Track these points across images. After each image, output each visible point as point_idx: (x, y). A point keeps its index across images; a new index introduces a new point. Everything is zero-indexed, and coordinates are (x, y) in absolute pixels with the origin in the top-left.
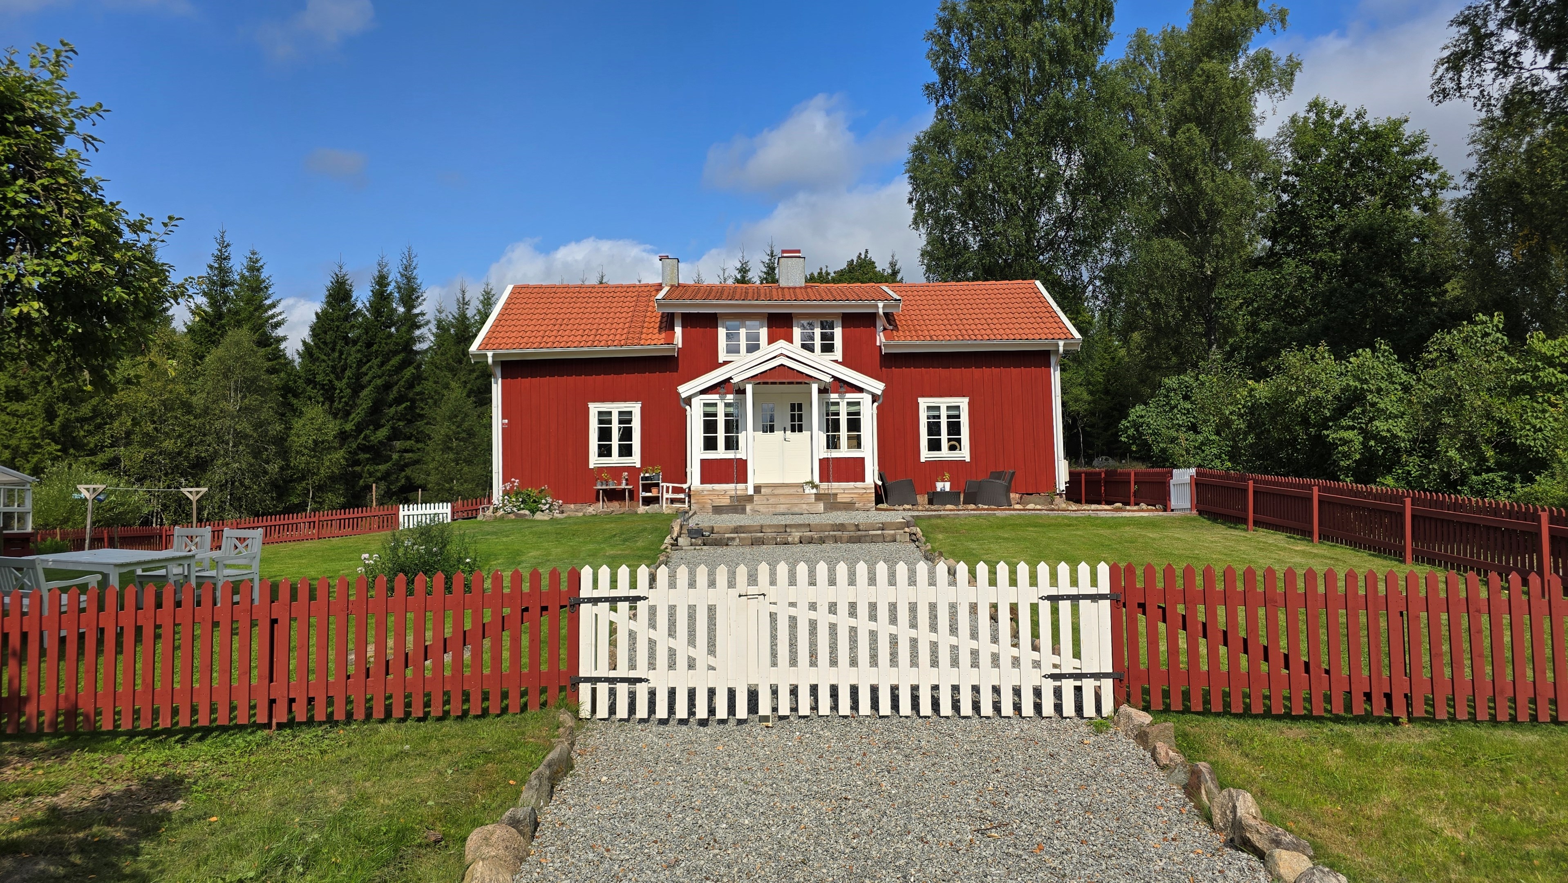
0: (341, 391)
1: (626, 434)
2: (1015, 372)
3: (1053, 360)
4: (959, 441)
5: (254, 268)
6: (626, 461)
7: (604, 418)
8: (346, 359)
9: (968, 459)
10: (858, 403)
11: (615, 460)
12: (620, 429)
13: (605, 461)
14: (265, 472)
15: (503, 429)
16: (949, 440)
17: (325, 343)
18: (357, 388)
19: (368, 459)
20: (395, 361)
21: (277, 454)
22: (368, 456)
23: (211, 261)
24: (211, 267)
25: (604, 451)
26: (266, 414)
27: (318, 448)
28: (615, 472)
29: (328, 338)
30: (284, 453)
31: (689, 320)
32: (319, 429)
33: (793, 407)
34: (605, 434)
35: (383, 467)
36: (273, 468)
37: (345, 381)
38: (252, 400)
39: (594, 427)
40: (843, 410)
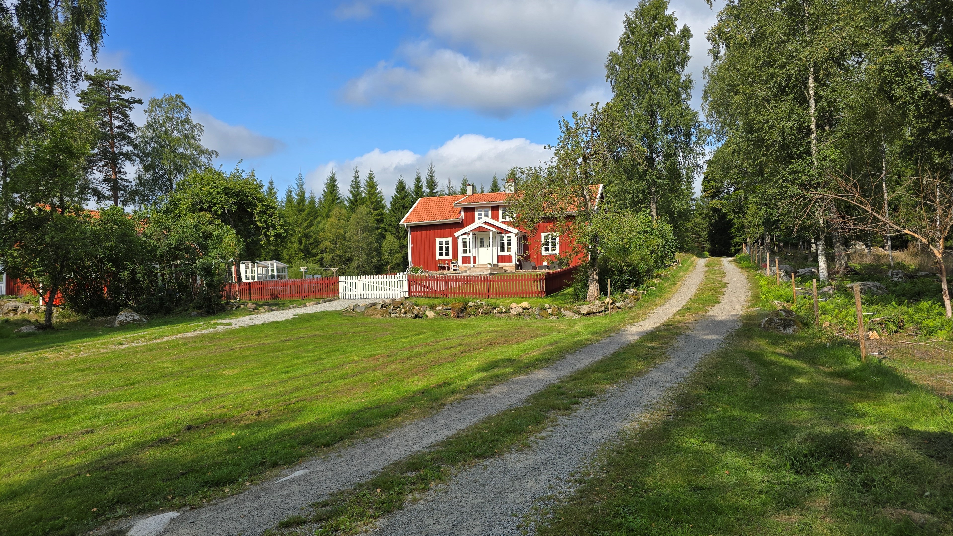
1: (447, 248)
5: (371, 178)
7: (441, 243)
11: (444, 257)
12: (445, 247)
13: (441, 257)
14: (372, 262)
16: (552, 247)
23: (353, 179)
24: (353, 181)
25: (441, 254)
27: (391, 252)
28: (444, 261)
30: (379, 255)
31: (466, 210)
32: (392, 245)
34: (441, 249)
36: (375, 260)
39: (438, 246)
40: (505, 239)
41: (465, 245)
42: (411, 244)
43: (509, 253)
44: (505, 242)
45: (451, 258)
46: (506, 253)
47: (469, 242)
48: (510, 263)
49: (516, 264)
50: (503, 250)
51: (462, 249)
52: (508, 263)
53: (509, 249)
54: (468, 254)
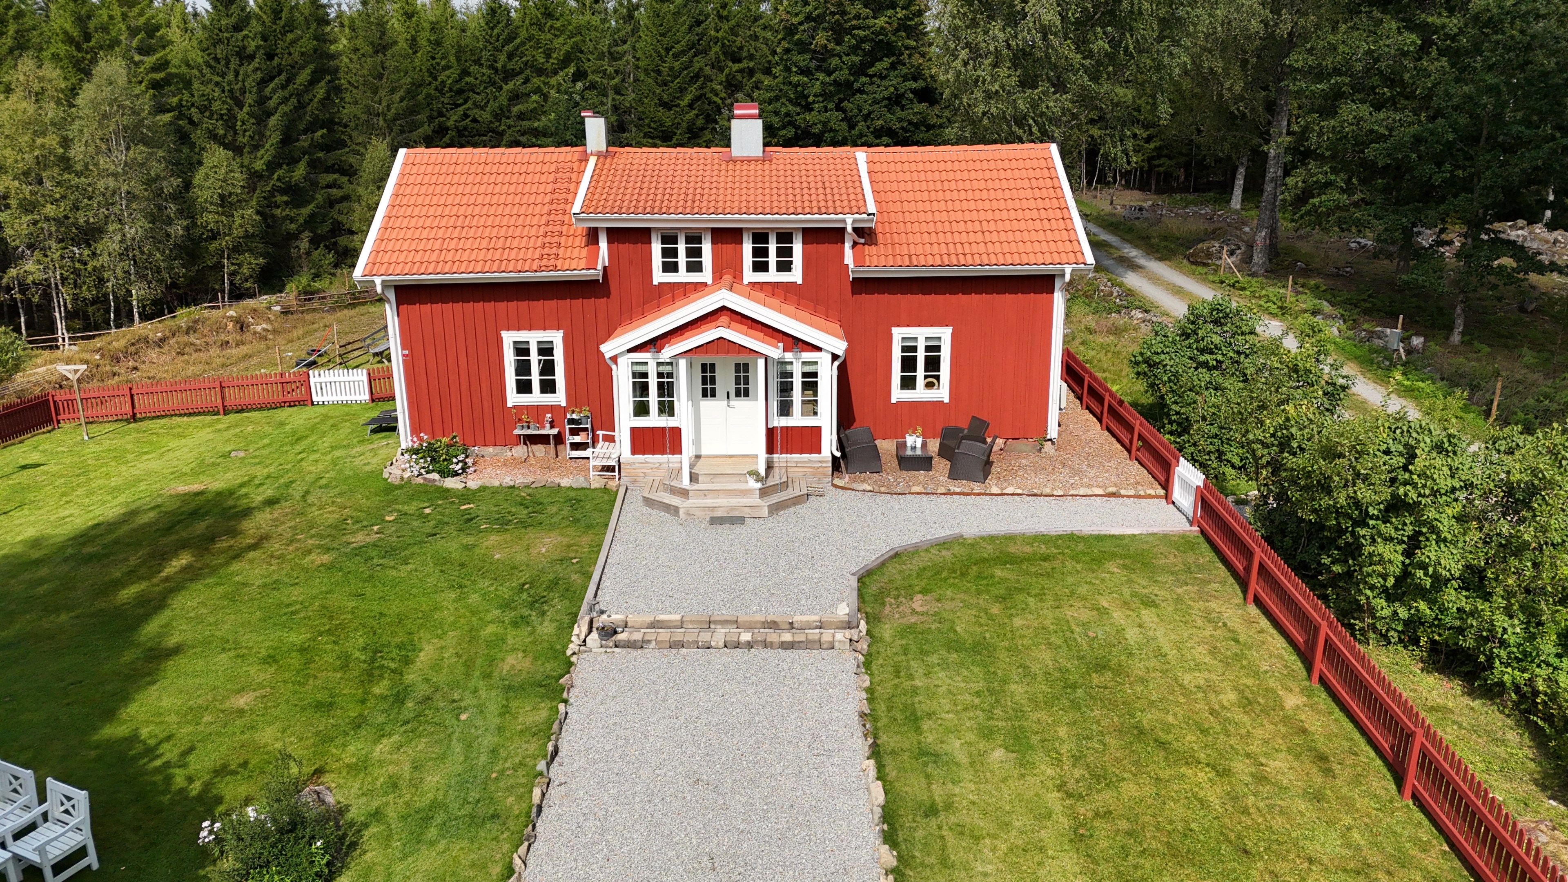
0: (243, 123)
1: (548, 368)
2: (1008, 299)
3: (1058, 284)
4: (938, 378)
6: (548, 399)
7: (521, 350)
8: (244, 81)
9: (946, 400)
10: (816, 363)
11: (537, 397)
12: (540, 361)
13: (525, 399)
15: (404, 361)
16: (926, 377)
17: (216, 59)
18: (262, 116)
19: (286, 203)
20: (304, 76)
21: (180, 212)
22: (285, 198)
25: (524, 387)
26: (156, 168)
27: (226, 203)
28: (538, 411)
29: (220, 51)
30: (189, 211)
31: (616, 235)
32: (225, 181)
33: (738, 367)
34: (523, 368)
35: (306, 211)
37: (246, 109)
38: (139, 152)
39: (510, 358)
40: (797, 371)
41: (641, 389)
42: (403, 348)
43: (810, 422)
44: (794, 380)
45: (564, 404)
46: (797, 419)
47: (660, 375)
48: (814, 456)
49: (833, 456)
50: (785, 409)
51: (632, 399)
52: (806, 456)
53: (811, 406)
54: (654, 420)
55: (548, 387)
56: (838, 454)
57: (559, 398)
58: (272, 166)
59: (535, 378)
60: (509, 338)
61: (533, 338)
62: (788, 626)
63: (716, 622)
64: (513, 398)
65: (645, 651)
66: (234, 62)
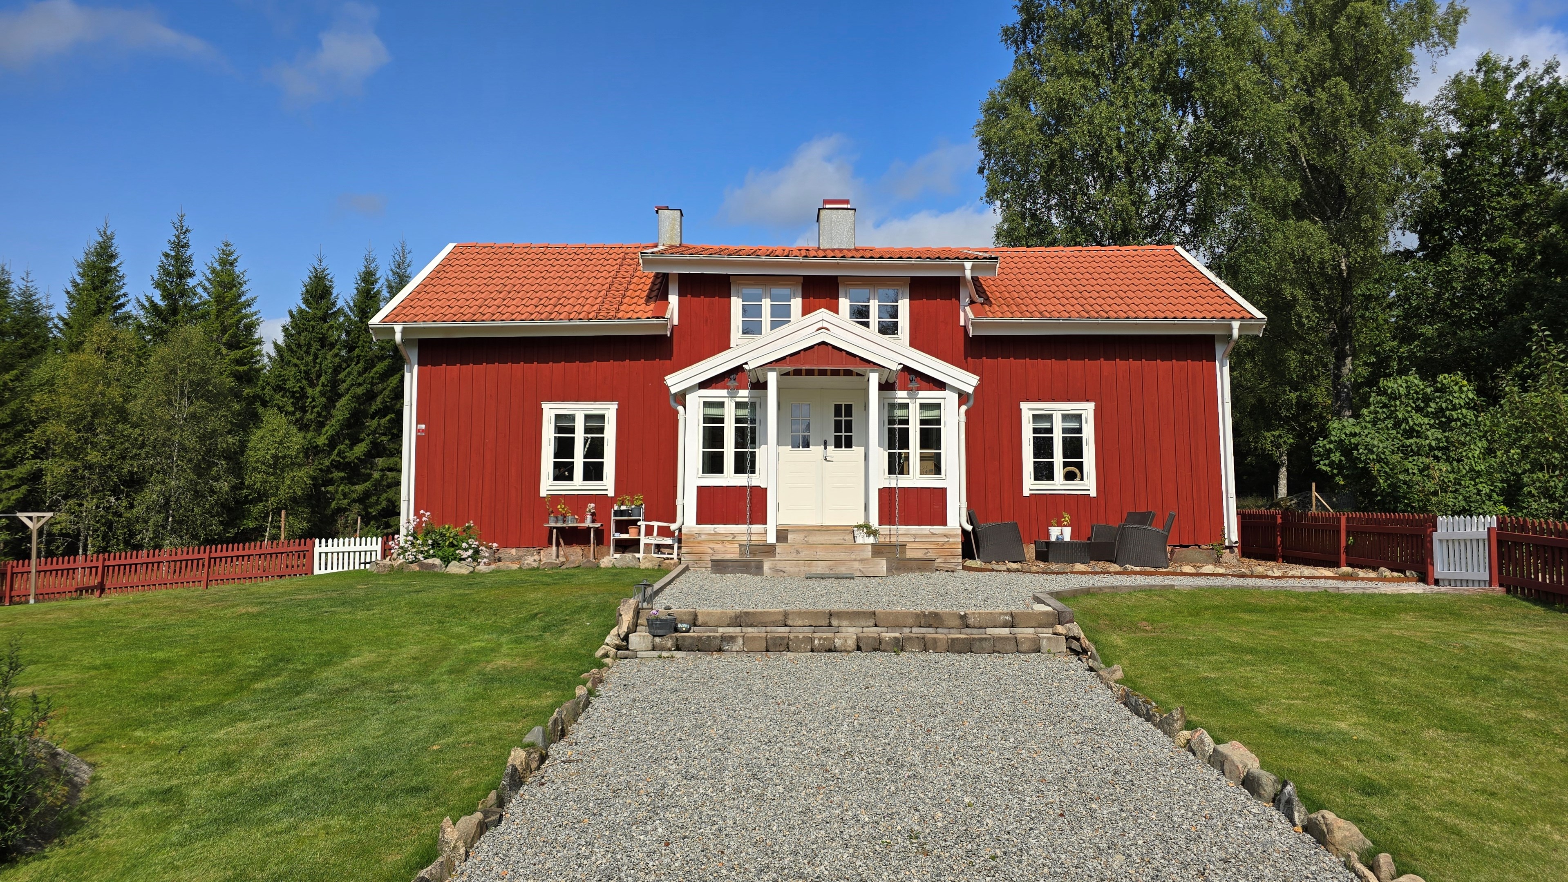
0: (314, 400)
1: (595, 449)
4: (1080, 466)
6: (593, 487)
7: (564, 425)
8: (321, 364)
9: (1093, 493)
11: (578, 484)
12: (586, 440)
13: (564, 487)
15: (417, 437)
18: (333, 396)
19: (342, 478)
21: (229, 471)
22: (342, 474)
24: (167, 255)
25: (563, 472)
26: (215, 423)
28: (577, 502)
29: (303, 339)
31: (691, 284)
33: (838, 409)
34: (564, 448)
36: (223, 487)
37: (319, 388)
39: (548, 437)
40: (915, 417)
41: (713, 437)
42: (418, 423)
43: (931, 482)
44: (910, 426)
45: (611, 493)
46: (914, 478)
47: (738, 421)
48: (938, 529)
49: (964, 531)
50: (897, 466)
51: (701, 450)
52: (926, 529)
54: (729, 478)
55: (593, 472)
56: (969, 528)
57: (608, 485)
58: (333, 443)
59: (579, 461)
60: (550, 411)
61: (579, 411)
62: (957, 622)
63: (840, 615)
64: (548, 485)
65: (724, 655)
66: (315, 346)
